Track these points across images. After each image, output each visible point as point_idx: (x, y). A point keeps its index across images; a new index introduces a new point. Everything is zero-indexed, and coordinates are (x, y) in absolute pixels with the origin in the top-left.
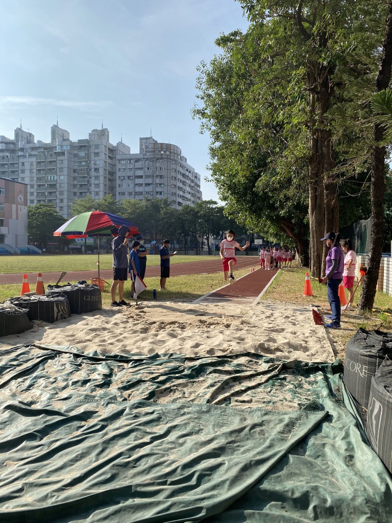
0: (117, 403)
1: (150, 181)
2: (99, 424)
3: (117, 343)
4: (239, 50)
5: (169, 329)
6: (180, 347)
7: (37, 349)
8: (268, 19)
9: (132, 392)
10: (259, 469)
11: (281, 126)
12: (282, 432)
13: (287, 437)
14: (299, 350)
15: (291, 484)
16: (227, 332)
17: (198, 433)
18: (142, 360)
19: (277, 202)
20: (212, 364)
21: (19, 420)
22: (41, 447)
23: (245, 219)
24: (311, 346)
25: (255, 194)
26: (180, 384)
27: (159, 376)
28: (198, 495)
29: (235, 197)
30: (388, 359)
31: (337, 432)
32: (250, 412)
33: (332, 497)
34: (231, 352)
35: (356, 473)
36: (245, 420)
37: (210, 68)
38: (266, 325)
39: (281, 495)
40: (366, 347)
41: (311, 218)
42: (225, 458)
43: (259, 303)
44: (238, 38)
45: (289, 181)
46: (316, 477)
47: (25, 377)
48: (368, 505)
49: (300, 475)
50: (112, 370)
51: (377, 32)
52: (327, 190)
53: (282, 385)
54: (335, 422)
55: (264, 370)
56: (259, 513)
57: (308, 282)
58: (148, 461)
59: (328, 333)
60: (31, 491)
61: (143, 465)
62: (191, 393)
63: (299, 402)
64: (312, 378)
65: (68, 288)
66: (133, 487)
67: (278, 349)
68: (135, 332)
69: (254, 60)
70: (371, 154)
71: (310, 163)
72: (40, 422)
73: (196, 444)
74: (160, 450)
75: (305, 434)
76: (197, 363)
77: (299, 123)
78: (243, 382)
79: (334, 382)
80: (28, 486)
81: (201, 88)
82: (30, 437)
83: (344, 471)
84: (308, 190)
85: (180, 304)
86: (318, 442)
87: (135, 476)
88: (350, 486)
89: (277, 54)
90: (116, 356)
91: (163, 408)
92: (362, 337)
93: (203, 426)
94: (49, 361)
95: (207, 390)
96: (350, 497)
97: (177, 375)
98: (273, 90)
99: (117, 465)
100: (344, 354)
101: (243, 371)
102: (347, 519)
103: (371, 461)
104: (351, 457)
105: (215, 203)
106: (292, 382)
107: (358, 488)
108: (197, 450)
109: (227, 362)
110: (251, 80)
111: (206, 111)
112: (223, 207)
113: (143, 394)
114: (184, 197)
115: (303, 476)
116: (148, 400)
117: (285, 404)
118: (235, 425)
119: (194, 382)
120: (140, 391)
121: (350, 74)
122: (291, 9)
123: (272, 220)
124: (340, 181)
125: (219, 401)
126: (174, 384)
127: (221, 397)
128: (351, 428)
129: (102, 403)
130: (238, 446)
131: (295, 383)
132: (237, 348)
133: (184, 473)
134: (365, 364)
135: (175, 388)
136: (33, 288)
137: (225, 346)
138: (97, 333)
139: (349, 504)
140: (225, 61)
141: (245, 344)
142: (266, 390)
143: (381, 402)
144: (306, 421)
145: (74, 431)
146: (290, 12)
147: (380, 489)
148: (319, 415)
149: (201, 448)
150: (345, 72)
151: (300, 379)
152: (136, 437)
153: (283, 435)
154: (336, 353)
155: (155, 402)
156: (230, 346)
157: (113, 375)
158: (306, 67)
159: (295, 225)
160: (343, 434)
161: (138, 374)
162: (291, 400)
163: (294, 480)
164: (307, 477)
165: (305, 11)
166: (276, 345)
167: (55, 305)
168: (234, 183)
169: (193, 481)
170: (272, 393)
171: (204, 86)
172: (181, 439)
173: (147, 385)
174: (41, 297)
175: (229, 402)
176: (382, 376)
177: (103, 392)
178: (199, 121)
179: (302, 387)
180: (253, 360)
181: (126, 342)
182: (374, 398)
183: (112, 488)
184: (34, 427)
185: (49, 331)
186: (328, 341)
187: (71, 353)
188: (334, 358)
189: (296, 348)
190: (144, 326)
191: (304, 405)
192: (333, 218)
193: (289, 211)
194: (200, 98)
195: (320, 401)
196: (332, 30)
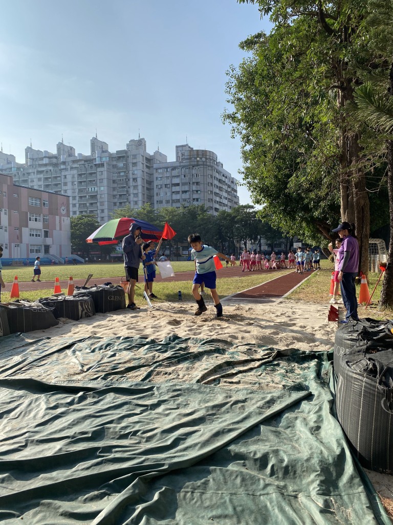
1: (186, 188)
10: (228, 435)
11: (310, 127)
12: (261, 408)
13: (264, 411)
14: (303, 342)
15: (256, 447)
17: (185, 407)
19: (311, 203)
23: (278, 221)
25: (288, 196)
26: (176, 368)
28: (171, 454)
29: (268, 200)
30: (361, 340)
31: (312, 408)
32: (237, 391)
33: (290, 458)
35: (318, 439)
36: (230, 397)
37: (239, 72)
39: (244, 455)
40: (350, 332)
42: (202, 427)
43: (281, 303)
44: (261, 40)
46: (281, 443)
48: (320, 464)
49: (266, 441)
52: (356, 189)
53: (273, 370)
54: (315, 400)
55: (260, 357)
56: (220, 469)
58: (133, 427)
59: (339, 327)
62: (184, 376)
63: (285, 384)
64: (306, 365)
65: (94, 289)
69: (278, 61)
70: (387, 148)
71: (341, 162)
73: (179, 415)
74: (147, 419)
75: (280, 410)
78: (236, 367)
79: (325, 368)
81: (231, 92)
83: (308, 438)
84: (339, 188)
86: (293, 416)
88: (308, 450)
93: (191, 401)
95: (200, 373)
96: (305, 458)
102: (300, 476)
103: (333, 430)
104: (318, 428)
105: (252, 207)
106: (285, 367)
107: (316, 451)
108: (180, 419)
110: (275, 81)
111: (237, 115)
112: (260, 211)
114: (221, 202)
115: (269, 442)
117: (271, 385)
125: (208, 381)
127: (211, 378)
128: (324, 404)
130: (217, 418)
131: (288, 368)
133: (164, 436)
134: (348, 348)
139: (303, 464)
140: (254, 63)
142: (256, 374)
144: (287, 398)
146: (313, 9)
147: (335, 452)
148: (302, 394)
149: (183, 418)
151: (293, 365)
152: (128, 408)
153: (261, 410)
155: (151, 381)
158: (328, 64)
159: (330, 226)
160: (317, 409)
162: (278, 382)
163: (259, 445)
164: (273, 442)
167: (79, 303)
168: (266, 186)
170: (261, 376)
171: (233, 91)
172: (167, 412)
174: (68, 297)
175: (218, 382)
178: (229, 125)
179: (293, 372)
180: (254, 349)
182: (339, 373)
191: (288, 386)
192: (363, 216)
193: (324, 212)
194: (230, 103)
195: (307, 383)
196: (355, 24)
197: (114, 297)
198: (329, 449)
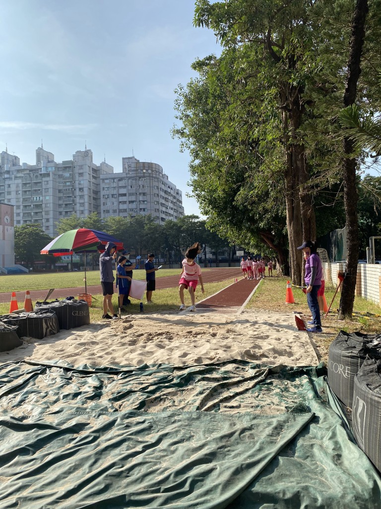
0: (108, 414)
1: (133, 198)
2: (92, 436)
3: (106, 356)
4: (214, 74)
5: (156, 340)
6: (168, 357)
7: (27, 365)
8: (240, 44)
9: (123, 403)
10: (249, 472)
11: (256, 142)
12: (271, 435)
13: (275, 439)
14: (284, 356)
15: (282, 485)
16: (214, 341)
17: (189, 440)
18: (132, 371)
19: (256, 215)
20: (200, 372)
21: (11, 435)
22: (34, 461)
23: (226, 231)
24: (295, 351)
25: (235, 208)
26: (169, 393)
27: (149, 386)
28: (191, 500)
29: (215, 211)
30: (368, 359)
31: (324, 432)
32: (239, 417)
33: (322, 496)
34: (218, 360)
35: (344, 472)
36: (235, 425)
37: (187, 90)
38: (251, 333)
39: (273, 497)
40: (348, 349)
41: (289, 229)
42: (216, 463)
43: (243, 312)
44: (212, 62)
45: (267, 194)
46: (306, 477)
47: (16, 393)
48: (357, 501)
49: (291, 475)
50: (102, 382)
51: (341, 54)
52: (303, 202)
53: (269, 390)
54: (322, 423)
55: (251, 376)
57: (289, 289)
58: (141, 470)
59: (311, 338)
60: (26, 505)
61: (136, 474)
62: (180, 401)
63: (287, 406)
64: (297, 381)
65: (56, 304)
66: (127, 497)
67: (263, 355)
68: (124, 344)
69: (229, 82)
70: (343, 166)
71: (286, 177)
72: (32, 436)
73: (187, 450)
74: (152, 458)
75: (293, 436)
76: (186, 372)
77: (274, 139)
78: (231, 389)
79: (319, 385)
80: (22, 500)
81: (179, 109)
82: (23, 451)
83: (333, 470)
84: (285, 202)
85: (167, 315)
86: (307, 443)
87: (128, 485)
88: (339, 484)
89: (250, 76)
90: (106, 369)
91: (154, 417)
92: (344, 339)
93: (194, 433)
94: (40, 376)
95: (196, 397)
96: (340, 495)
97: (166, 384)
98: (247, 109)
99: (110, 476)
100: (327, 357)
101: (230, 378)
103: (358, 459)
104: (339, 456)
105: (197, 217)
106: (279, 386)
107: (347, 485)
108: (189, 456)
109: (214, 370)
110: (226, 101)
111: (185, 131)
112: (205, 221)
113: (134, 404)
114: (167, 212)
115: (294, 477)
116: (139, 410)
117: (273, 407)
118: (225, 430)
119: (183, 390)
120: (131, 401)
121: (319, 93)
122: (261, 35)
123: (252, 232)
124: (315, 192)
125: (208, 408)
126: (164, 393)
127: (210, 404)
128: (337, 428)
129: (94, 415)
130: (229, 451)
131: (282, 387)
132: (224, 356)
133: (177, 480)
134: (348, 365)
135: (165, 396)
136: (21, 306)
137: (212, 354)
138: (86, 347)
139: (339, 502)
140: (201, 84)
141: (232, 351)
142: (253, 395)
143: (364, 400)
144: (293, 423)
145: (66, 443)
146: (260, 37)
147: (368, 486)
148: (306, 417)
149: (193, 454)
150: (314, 91)
151: (286, 383)
152: (128, 446)
153: (272, 438)
154: (319, 357)
155: (146, 411)
156: (217, 354)
157: (103, 387)
158: (278, 86)
159: (274, 236)
160: (330, 434)
161: (128, 385)
162: (278, 404)
163: (284, 482)
164: (298, 477)
165: (274, 36)
166: (261, 351)
168: (214, 198)
169: (186, 488)
170: (259, 397)
171: (182, 108)
172: (173, 447)
173: (137, 395)
174: (30, 314)
175: (218, 408)
176: (364, 375)
177: (94, 404)
178: (178, 140)
179: (288, 391)
180: (240, 366)
181: (115, 355)
182: (357, 397)
183: (106, 498)
184: (26, 442)
185: (38, 347)
186: (312, 346)
187: (61, 368)
188: (317, 362)
189: (281, 353)
190: (132, 338)
191: (291, 408)
192: (310, 228)
193: (268, 223)
194: (179, 119)
195: (307, 403)
196: (300, 53)
197: (79, 313)
198: (360, 481)
